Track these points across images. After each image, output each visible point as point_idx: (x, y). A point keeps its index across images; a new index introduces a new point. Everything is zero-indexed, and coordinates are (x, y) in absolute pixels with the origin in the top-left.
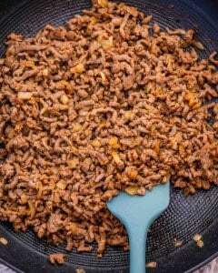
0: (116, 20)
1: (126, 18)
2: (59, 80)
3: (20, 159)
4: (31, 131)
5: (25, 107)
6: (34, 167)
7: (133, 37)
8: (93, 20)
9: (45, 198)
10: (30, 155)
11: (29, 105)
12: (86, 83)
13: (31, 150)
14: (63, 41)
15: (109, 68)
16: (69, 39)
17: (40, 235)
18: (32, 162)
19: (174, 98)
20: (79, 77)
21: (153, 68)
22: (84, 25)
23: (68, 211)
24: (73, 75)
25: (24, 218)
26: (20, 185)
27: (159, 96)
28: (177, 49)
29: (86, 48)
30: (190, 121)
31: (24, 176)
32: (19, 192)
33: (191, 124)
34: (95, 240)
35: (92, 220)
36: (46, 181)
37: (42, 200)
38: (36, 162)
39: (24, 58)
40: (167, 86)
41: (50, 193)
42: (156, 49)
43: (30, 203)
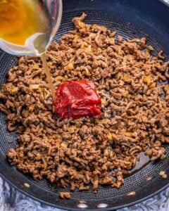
0: (92, 35)
1: (99, 33)
2: (56, 76)
3: (34, 130)
4: (40, 111)
5: (35, 94)
6: (44, 135)
7: (105, 45)
8: (76, 36)
9: (54, 154)
10: (41, 127)
11: (38, 93)
12: (75, 76)
13: (41, 124)
14: (57, 51)
15: (91, 65)
16: (61, 49)
17: (52, 180)
18: (42, 132)
19: (137, 81)
20: (70, 73)
21: (120, 63)
22: (71, 40)
23: (70, 162)
24: (66, 71)
25: (40, 169)
26: (35, 147)
27: (126, 80)
28: (135, 51)
29: (73, 54)
30: (149, 95)
31: (38, 140)
32: (35, 152)
33: (150, 98)
34: (90, 182)
35: (88, 168)
36: (53, 143)
37: (52, 156)
38: (45, 131)
39: (31, 63)
40: (131, 74)
41: (57, 150)
42: (121, 52)
43: (43, 159)
